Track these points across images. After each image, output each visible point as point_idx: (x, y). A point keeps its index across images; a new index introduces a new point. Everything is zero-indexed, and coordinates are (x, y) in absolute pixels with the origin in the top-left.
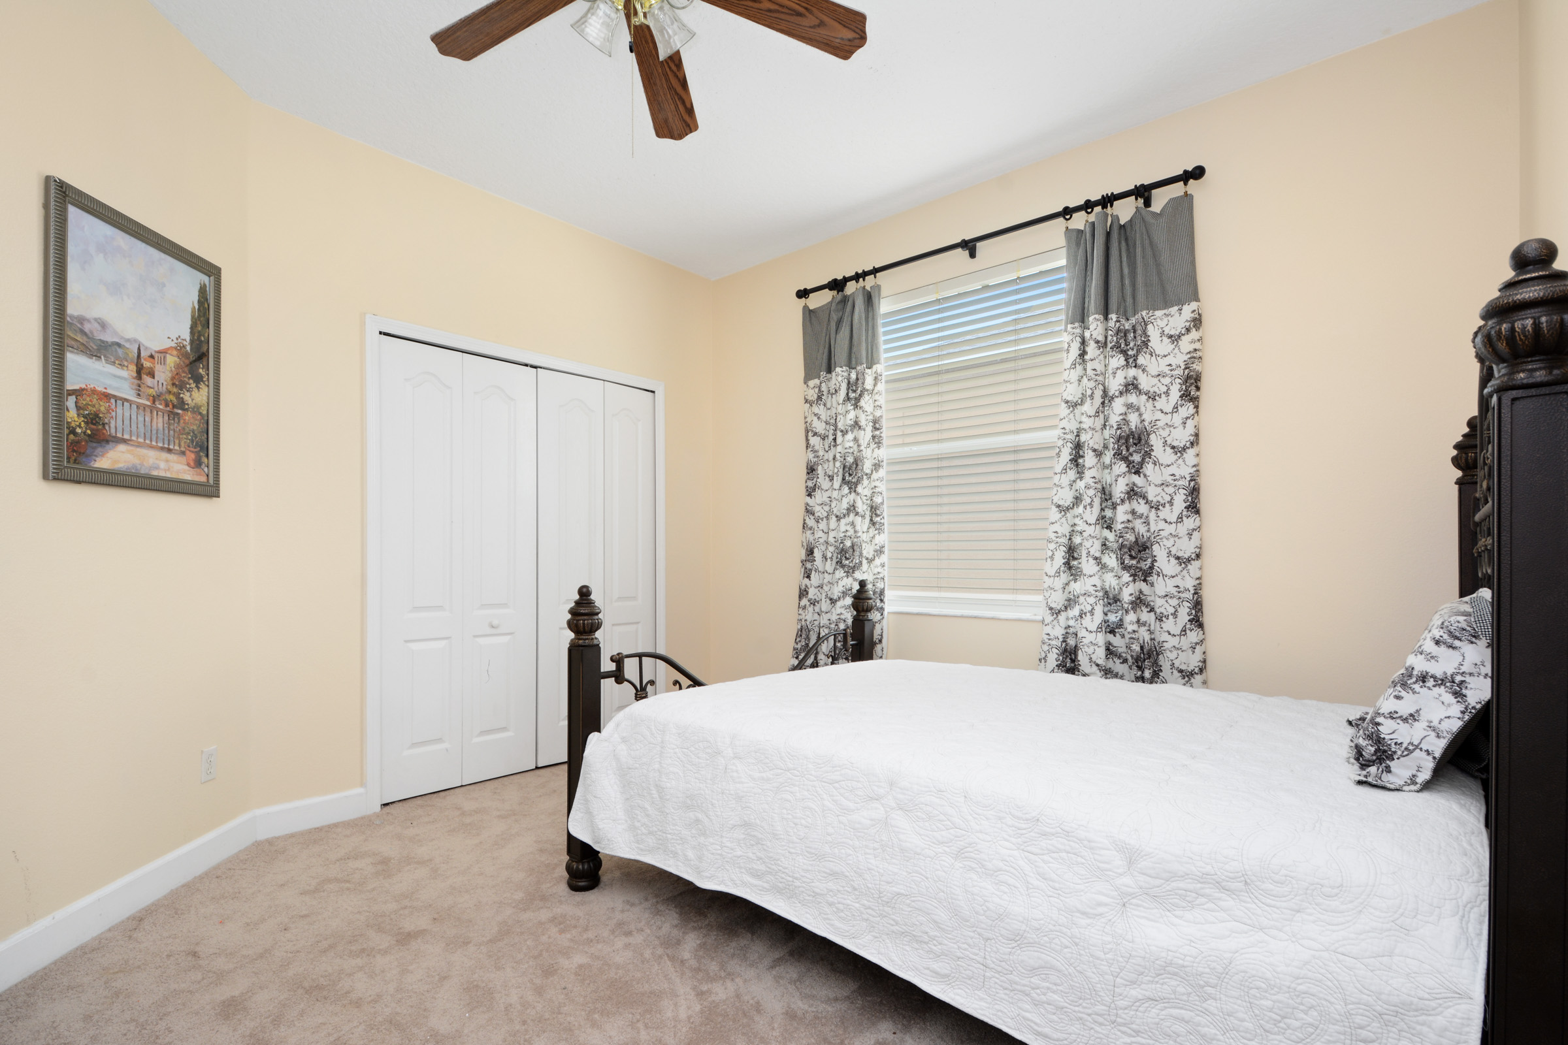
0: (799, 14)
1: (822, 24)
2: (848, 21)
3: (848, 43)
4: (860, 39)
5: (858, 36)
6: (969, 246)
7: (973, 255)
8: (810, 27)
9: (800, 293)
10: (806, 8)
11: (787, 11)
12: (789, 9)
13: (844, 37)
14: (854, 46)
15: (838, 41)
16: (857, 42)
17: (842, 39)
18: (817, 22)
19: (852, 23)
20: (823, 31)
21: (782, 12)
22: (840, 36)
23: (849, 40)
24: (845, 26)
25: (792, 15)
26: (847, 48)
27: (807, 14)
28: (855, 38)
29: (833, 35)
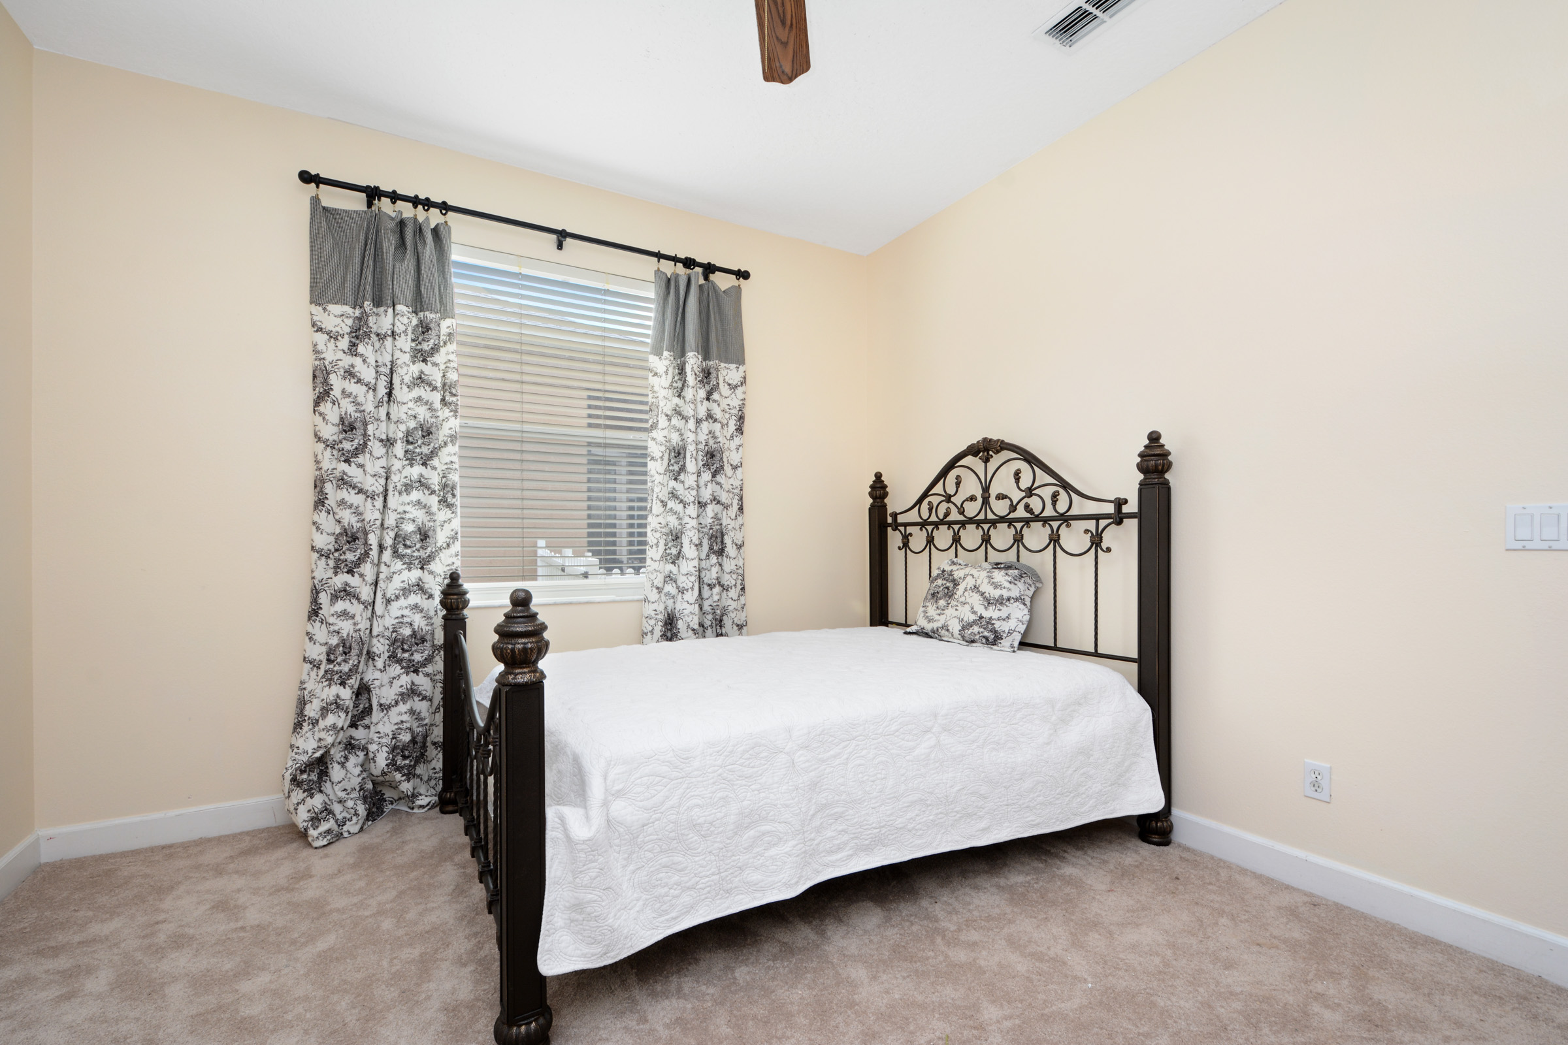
0: (783, 23)
1: (785, 44)
2: (798, 61)
3: (780, 72)
4: (788, 79)
5: (790, 75)
6: (562, 236)
7: (560, 246)
8: (777, 38)
9: (306, 176)
10: (792, 25)
11: (781, 11)
12: (784, 13)
13: (783, 67)
14: (780, 78)
15: (778, 65)
16: (783, 78)
17: (781, 66)
18: (784, 39)
19: (798, 64)
20: (779, 48)
21: (777, 8)
22: (782, 64)
23: (783, 72)
24: (793, 61)
25: (780, 17)
26: (775, 75)
27: (787, 29)
28: (787, 75)
29: (780, 57)
